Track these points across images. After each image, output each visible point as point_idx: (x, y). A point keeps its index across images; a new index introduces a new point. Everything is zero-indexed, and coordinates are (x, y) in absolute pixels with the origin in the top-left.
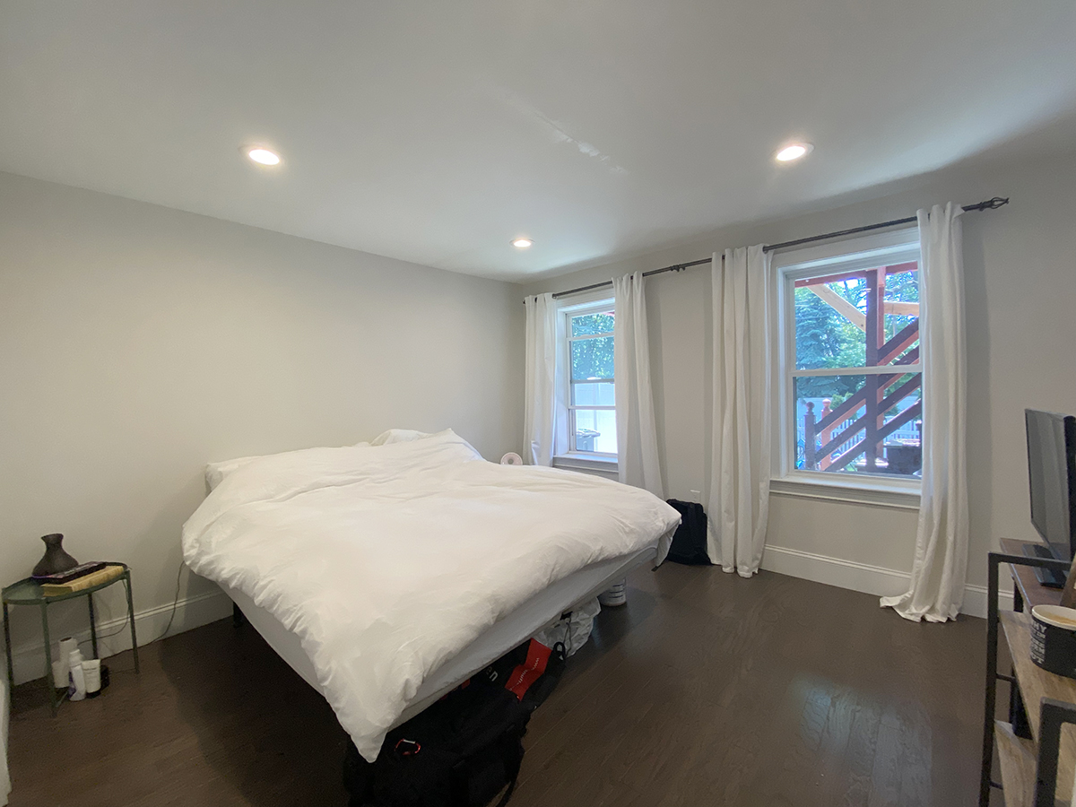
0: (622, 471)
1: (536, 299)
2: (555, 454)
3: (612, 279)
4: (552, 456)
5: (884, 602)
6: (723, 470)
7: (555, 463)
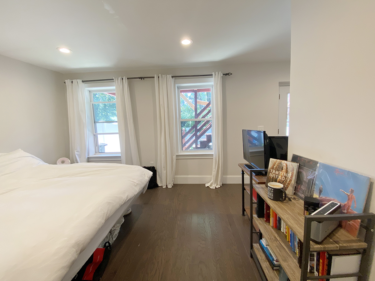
0: (123, 159)
1: (72, 82)
2: (88, 155)
3: (114, 78)
4: (87, 156)
5: (207, 185)
6: (162, 154)
7: (89, 160)
